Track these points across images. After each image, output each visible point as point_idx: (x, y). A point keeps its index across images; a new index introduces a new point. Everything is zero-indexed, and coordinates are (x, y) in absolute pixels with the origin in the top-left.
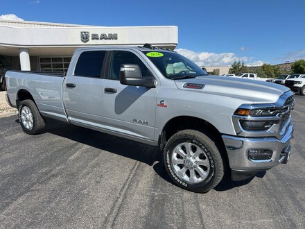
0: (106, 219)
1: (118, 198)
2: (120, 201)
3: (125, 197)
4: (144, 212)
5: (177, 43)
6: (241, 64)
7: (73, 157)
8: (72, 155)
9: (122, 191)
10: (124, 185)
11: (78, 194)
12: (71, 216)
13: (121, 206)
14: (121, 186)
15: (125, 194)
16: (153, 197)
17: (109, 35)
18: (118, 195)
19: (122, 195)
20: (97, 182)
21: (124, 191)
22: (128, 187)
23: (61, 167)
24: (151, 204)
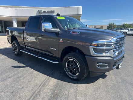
1: (36, 91)
2: (37, 92)
3: (40, 91)
6: (113, 24)
9: (39, 87)
10: (42, 83)
14: (40, 84)
15: (40, 89)
16: (54, 91)
18: (37, 89)
19: (39, 89)
20: (29, 82)
21: (41, 87)
22: (43, 85)
23: (15, 73)
24: (52, 95)
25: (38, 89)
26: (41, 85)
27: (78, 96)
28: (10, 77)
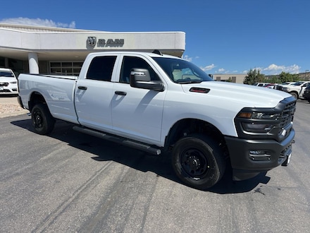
0: (48, 217)
1: (70, 197)
2: (71, 200)
3: (77, 198)
4: (89, 212)
5: (184, 49)
6: (257, 72)
7: (45, 158)
8: (46, 155)
11: (32, 192)
12: (15, 213)
13: (69, 206)
15: (79, 195)
16: (105, 199)
17: (116, 40)
18: (71, 195)
19: (76, 195)
20: (57, 182)
21: (79, 191)
22: (85, 188)
23: (29, 166)
24: (101, 205)
25: (73, 194)
26: (81, 188)
27: (150, 207)
28: (18, 174)
